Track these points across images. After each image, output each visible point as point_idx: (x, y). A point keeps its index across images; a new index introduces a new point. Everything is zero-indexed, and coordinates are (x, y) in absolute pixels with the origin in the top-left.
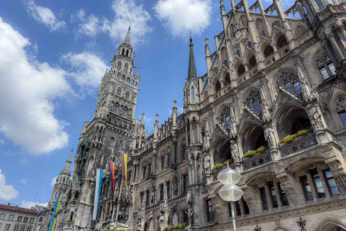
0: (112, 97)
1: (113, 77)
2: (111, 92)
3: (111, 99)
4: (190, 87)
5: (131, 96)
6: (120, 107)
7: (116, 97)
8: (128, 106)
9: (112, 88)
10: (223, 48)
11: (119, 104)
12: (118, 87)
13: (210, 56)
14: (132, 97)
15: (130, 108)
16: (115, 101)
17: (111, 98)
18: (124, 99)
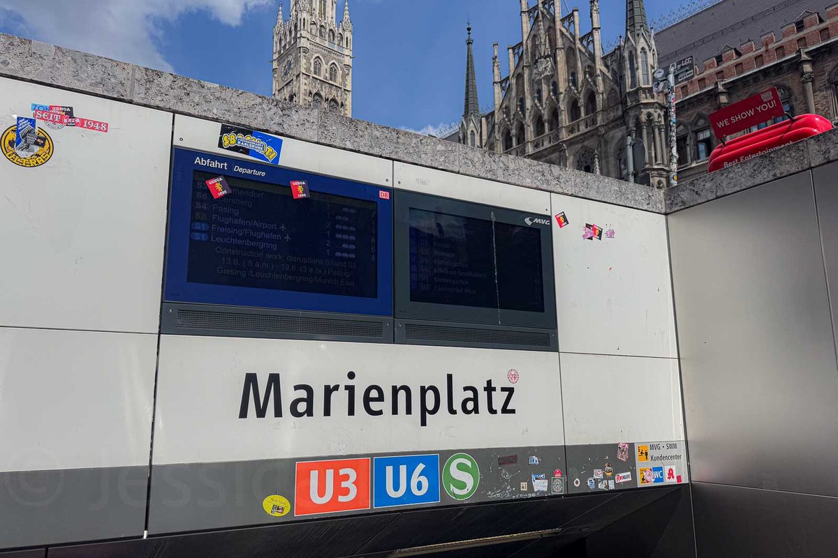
0: (306, 82)
1: (303, 36)
2: (304, 72)
3: (306, 87)
4: (469, 132)
5: (340, 73)
6: (323, 103)
7: (314, 80)
8: (337, 96)
9: (305, 61)
10: (519, 74)
11: (320, 96)
12: (314, 57)
13: (500, 82)
14: (342, 76)
15: (342, 103)
16: (314, 91)
17: (305, 84)
18: (329, 84)
